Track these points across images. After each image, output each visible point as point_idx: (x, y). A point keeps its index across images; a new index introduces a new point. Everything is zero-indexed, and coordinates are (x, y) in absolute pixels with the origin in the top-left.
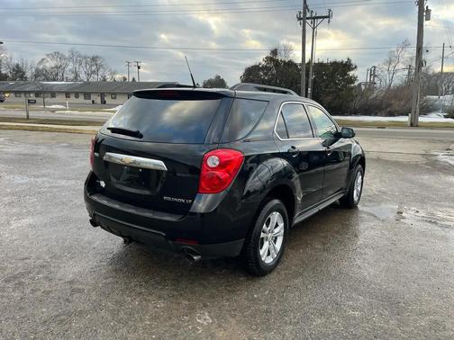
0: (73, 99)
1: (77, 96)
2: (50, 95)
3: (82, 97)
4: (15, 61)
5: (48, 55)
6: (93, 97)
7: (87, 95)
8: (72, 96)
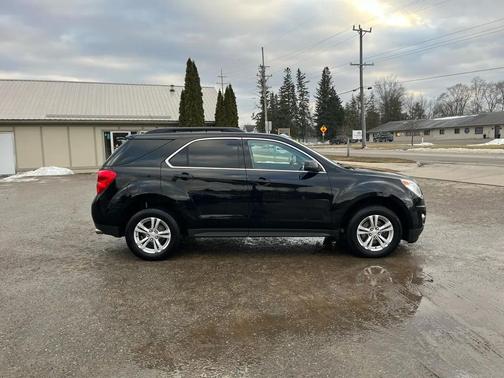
0: (462, 134)
1: (467, 132)
2: (438, 132)
3: (472, 131)
4: (415, 101)
5: (449, 89)
6: (485, 131)
7: (479, 129)
8: (462, 131)
